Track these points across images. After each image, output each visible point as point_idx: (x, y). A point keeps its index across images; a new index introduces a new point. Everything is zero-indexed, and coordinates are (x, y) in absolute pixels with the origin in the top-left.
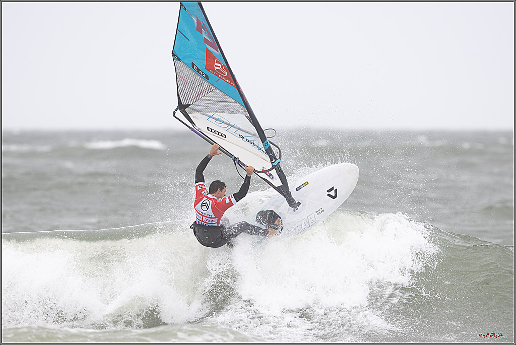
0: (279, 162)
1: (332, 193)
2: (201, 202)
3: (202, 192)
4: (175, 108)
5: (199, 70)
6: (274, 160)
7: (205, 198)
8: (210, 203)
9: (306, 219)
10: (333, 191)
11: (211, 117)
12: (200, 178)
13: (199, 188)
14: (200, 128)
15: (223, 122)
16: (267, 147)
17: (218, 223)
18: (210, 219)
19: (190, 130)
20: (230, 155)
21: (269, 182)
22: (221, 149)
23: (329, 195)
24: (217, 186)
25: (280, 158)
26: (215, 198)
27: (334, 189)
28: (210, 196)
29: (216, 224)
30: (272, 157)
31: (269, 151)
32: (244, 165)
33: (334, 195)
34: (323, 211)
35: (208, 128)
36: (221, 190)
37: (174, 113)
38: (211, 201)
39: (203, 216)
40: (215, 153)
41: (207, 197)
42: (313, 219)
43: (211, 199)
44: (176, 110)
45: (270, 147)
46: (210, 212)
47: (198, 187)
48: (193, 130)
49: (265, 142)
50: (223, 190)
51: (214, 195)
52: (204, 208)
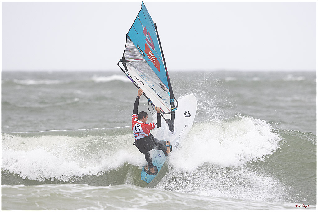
1: (187, 114)
2: (135, 126)
4: (120, 60)
5: (140, 50)
6: (173, 108)
14: (131, 74)
26: (142, 122)
31: (172, 104)
35: (135, 76)
36: (145, 117)
37: (118, 63)
38: (140, 125)
39: (138, 134)
41: (137, 123)
46: (142, 131)
50: (146, 117)
51: (141, 120)
52: (137, 129)
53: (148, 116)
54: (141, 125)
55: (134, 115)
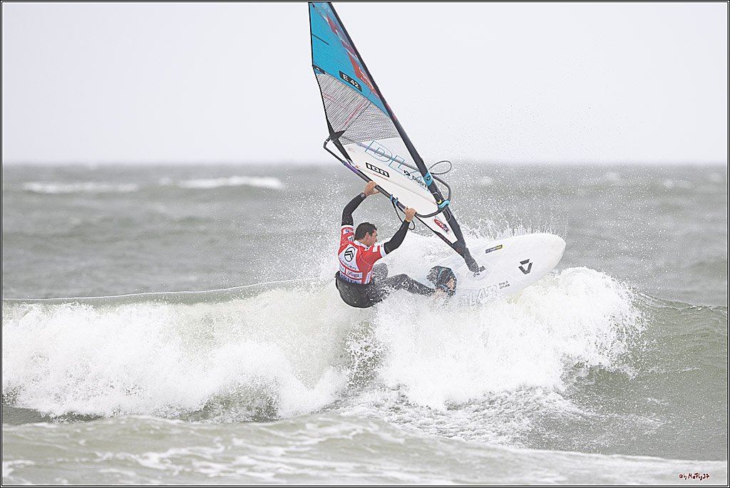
0: (447, 205)
1: (526, 267)
2: (345, 250)
3: (349, 238)
4: (327, 138)
5: (350, 79)
6: (441, 201)
7: (350, 245)
8: (355, 252)
10: (528, 264)
11: (368, 148)
12: (347, 219)
13: (345, 232)
14: (358, 165)
15: (383, 155)
16: (430, 182)
17: (363, 279)
18: (354, 273)
19: (343, 164)
20: (388, 195)
21: (444, 238)
22: (378, 187)
23: (521, 268)
24: (366, 230)
25: (449, 200)
26: (362, 245)
27: (530, 262)
28: (356, 242)
29: (361, 281)
30: (438, 197)
31: (432, 188)
32: (404, 207)
33: (526, 269)
34: (509, 285)
35: (367, 164)
36: (371, 234)
37: (325, 143)
39: (346, 268)
40: (371, 192)
41: (354, 245)
43: (357, 247)
44: (328, 140)
45: (433, 182)
46: (353, 264)
47: (344, 230)
48: (345, 164)
49: (427, 176)
50: (374, 234)
51: (362, 240)
52: (348, 257)
53: (377, 232)
54: (358, 251)
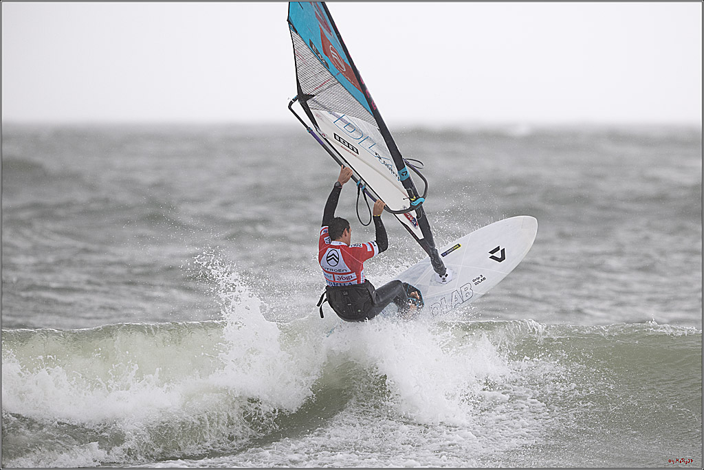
0: (422, 202)
1: (498, 254)
4: (294, 97)
5: (317, 52)
6: (415, 198)
9: (459, 290)
10: (500, 251)
11: (340, 118)
14: (325, 133)
16: (406, 178)
17: (358, 279)
19: (309, 133)
21: (410, 231)
23: (493, 257)
25: (424, 197)
30: (412, 194)
31: (407, 183)
33: (500, 257)
34: (484, 279)
35: (335, 134)
37: (291, 103)
38: (339, 250)
39: (333, 274)
41: (332, 246)
42: (469, 291)
44: (295, 100)
48: (314, 135)
49: (403, 170)
52: (332, 262)
54: (342, 251)
55: (324, 227)
